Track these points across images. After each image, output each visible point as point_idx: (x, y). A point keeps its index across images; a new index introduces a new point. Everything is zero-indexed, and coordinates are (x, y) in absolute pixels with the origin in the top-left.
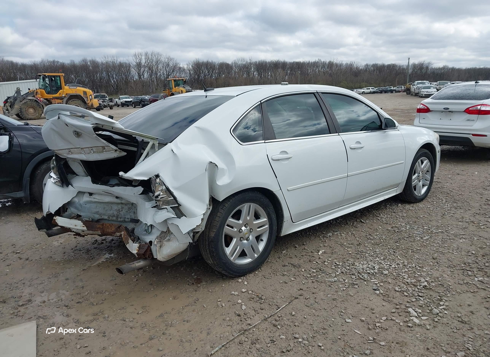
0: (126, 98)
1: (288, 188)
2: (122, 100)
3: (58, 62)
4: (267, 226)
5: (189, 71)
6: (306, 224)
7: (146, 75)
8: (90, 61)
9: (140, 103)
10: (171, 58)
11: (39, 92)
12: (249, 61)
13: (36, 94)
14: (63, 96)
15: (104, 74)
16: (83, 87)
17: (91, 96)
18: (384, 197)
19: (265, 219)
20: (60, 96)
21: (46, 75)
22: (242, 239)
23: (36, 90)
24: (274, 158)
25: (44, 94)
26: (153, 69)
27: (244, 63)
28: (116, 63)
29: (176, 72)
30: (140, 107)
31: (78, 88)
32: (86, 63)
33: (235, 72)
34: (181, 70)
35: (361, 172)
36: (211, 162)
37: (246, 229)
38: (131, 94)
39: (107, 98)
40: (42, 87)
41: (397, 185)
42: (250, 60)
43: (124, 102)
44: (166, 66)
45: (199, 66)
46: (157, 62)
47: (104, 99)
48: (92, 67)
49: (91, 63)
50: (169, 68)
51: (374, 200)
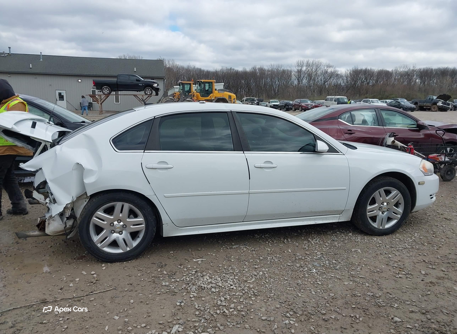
0: (275, 102)
1: (164, 195)
2: (271, 104)
3: (233, 69)
4: (143, 225)
5: (347, 78)
6: (197, 231)
7: (305, 81)
8: (259, 69)
9: (285, 106)
10: (331, 66)
11: (196, 95)
12: (412, 68)
13: (193, 97)
14: (213, 98)
15: (269, 80)
16: (229, 92)
17: (234, 100)
18: (316, 222)
19: (142, 219)
20: (210, 99)
21: (202, 82)
22: (113, 232)
23: (194, 93)
24: (148, 166)
25: (199, 97)
26: (312, 75)
27: (406, 70)
28: (280, 70)
29: (333, 78)
30: (284, 110)
31: (225, 93)
32: (255, 70)
33: (395, 79)
34: (338, 76)
35: (271, 191)
36: (78, 164)
37: (118, 223)
38: (279, 99)
39: (256, 101)
40: (198, 91)
41: (340, 212)
42: (414, 67)
43: (273, 105)
44: (325, 73)
45: (356, 74)
46: (317, 69)
47: (252, 102)
48: (260, 74)
49: (259, 70)
50: (327, 75)
51: (296, 222)
